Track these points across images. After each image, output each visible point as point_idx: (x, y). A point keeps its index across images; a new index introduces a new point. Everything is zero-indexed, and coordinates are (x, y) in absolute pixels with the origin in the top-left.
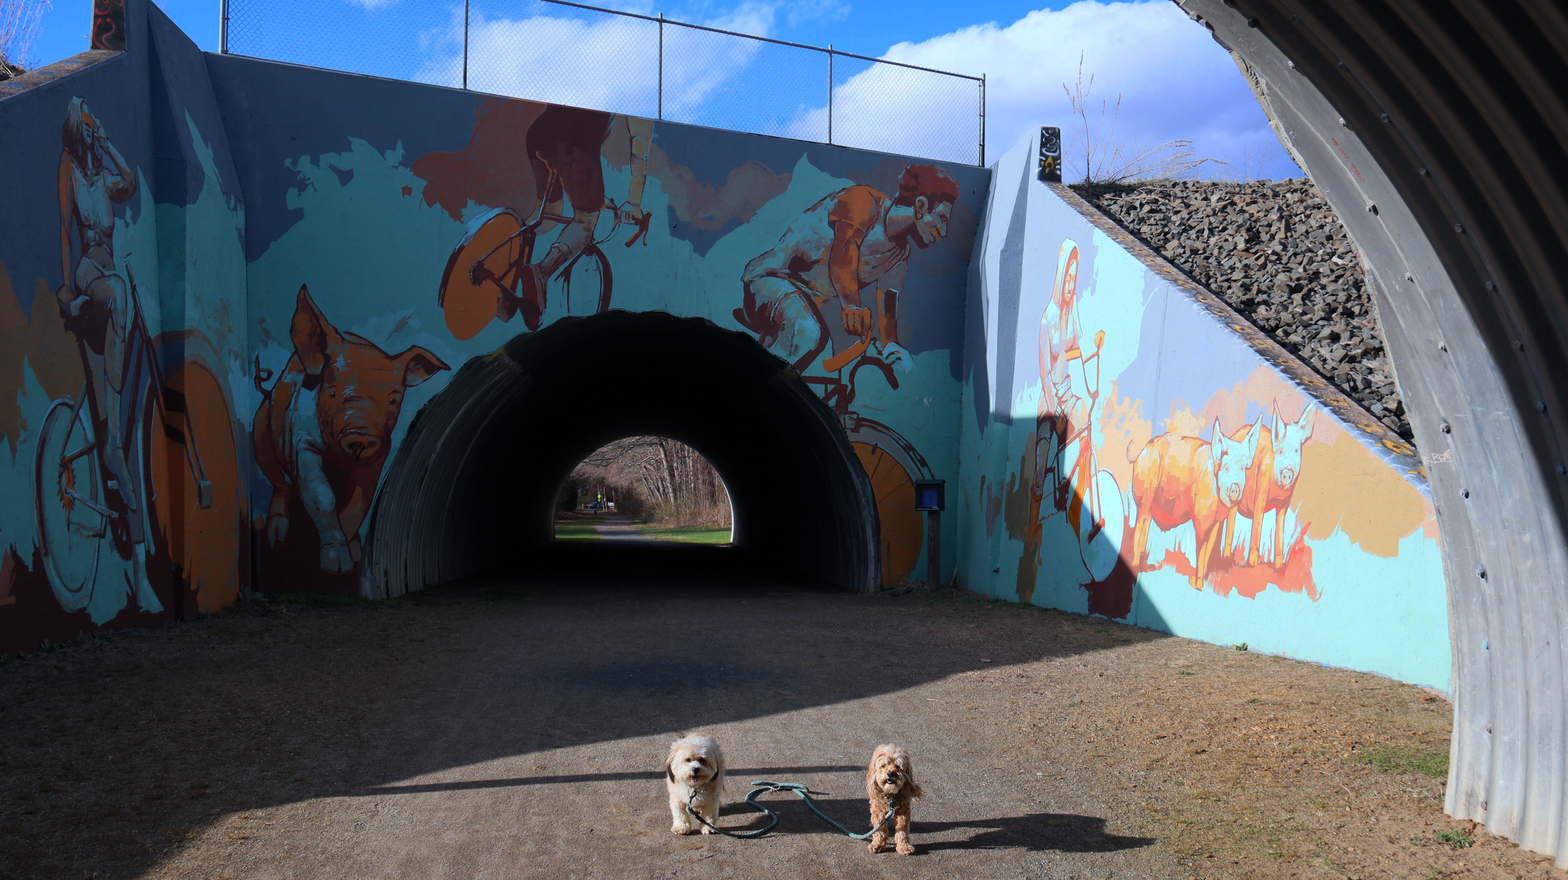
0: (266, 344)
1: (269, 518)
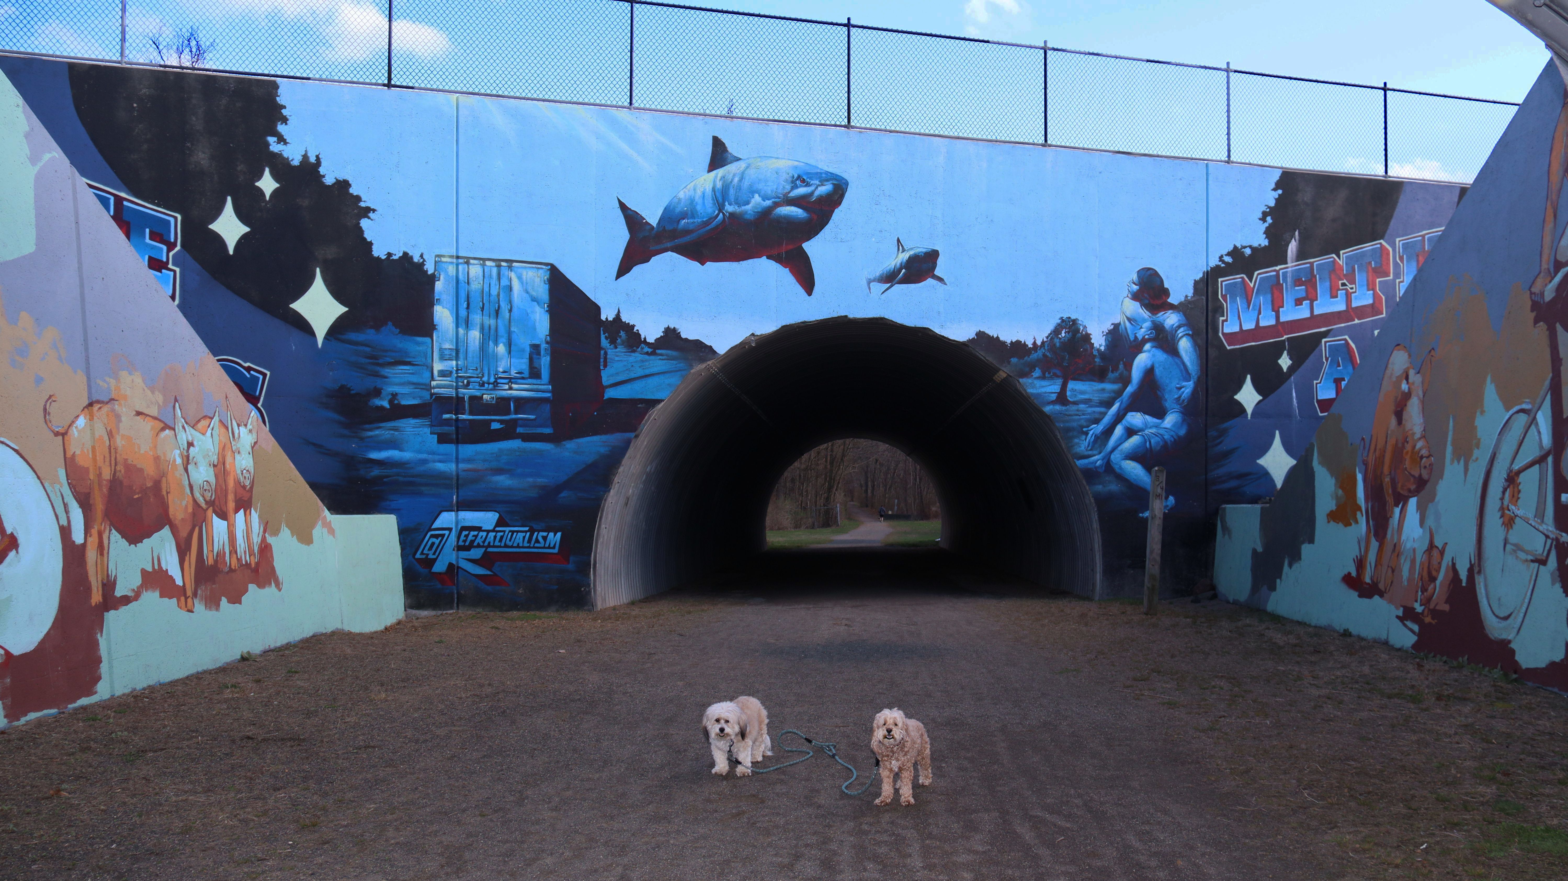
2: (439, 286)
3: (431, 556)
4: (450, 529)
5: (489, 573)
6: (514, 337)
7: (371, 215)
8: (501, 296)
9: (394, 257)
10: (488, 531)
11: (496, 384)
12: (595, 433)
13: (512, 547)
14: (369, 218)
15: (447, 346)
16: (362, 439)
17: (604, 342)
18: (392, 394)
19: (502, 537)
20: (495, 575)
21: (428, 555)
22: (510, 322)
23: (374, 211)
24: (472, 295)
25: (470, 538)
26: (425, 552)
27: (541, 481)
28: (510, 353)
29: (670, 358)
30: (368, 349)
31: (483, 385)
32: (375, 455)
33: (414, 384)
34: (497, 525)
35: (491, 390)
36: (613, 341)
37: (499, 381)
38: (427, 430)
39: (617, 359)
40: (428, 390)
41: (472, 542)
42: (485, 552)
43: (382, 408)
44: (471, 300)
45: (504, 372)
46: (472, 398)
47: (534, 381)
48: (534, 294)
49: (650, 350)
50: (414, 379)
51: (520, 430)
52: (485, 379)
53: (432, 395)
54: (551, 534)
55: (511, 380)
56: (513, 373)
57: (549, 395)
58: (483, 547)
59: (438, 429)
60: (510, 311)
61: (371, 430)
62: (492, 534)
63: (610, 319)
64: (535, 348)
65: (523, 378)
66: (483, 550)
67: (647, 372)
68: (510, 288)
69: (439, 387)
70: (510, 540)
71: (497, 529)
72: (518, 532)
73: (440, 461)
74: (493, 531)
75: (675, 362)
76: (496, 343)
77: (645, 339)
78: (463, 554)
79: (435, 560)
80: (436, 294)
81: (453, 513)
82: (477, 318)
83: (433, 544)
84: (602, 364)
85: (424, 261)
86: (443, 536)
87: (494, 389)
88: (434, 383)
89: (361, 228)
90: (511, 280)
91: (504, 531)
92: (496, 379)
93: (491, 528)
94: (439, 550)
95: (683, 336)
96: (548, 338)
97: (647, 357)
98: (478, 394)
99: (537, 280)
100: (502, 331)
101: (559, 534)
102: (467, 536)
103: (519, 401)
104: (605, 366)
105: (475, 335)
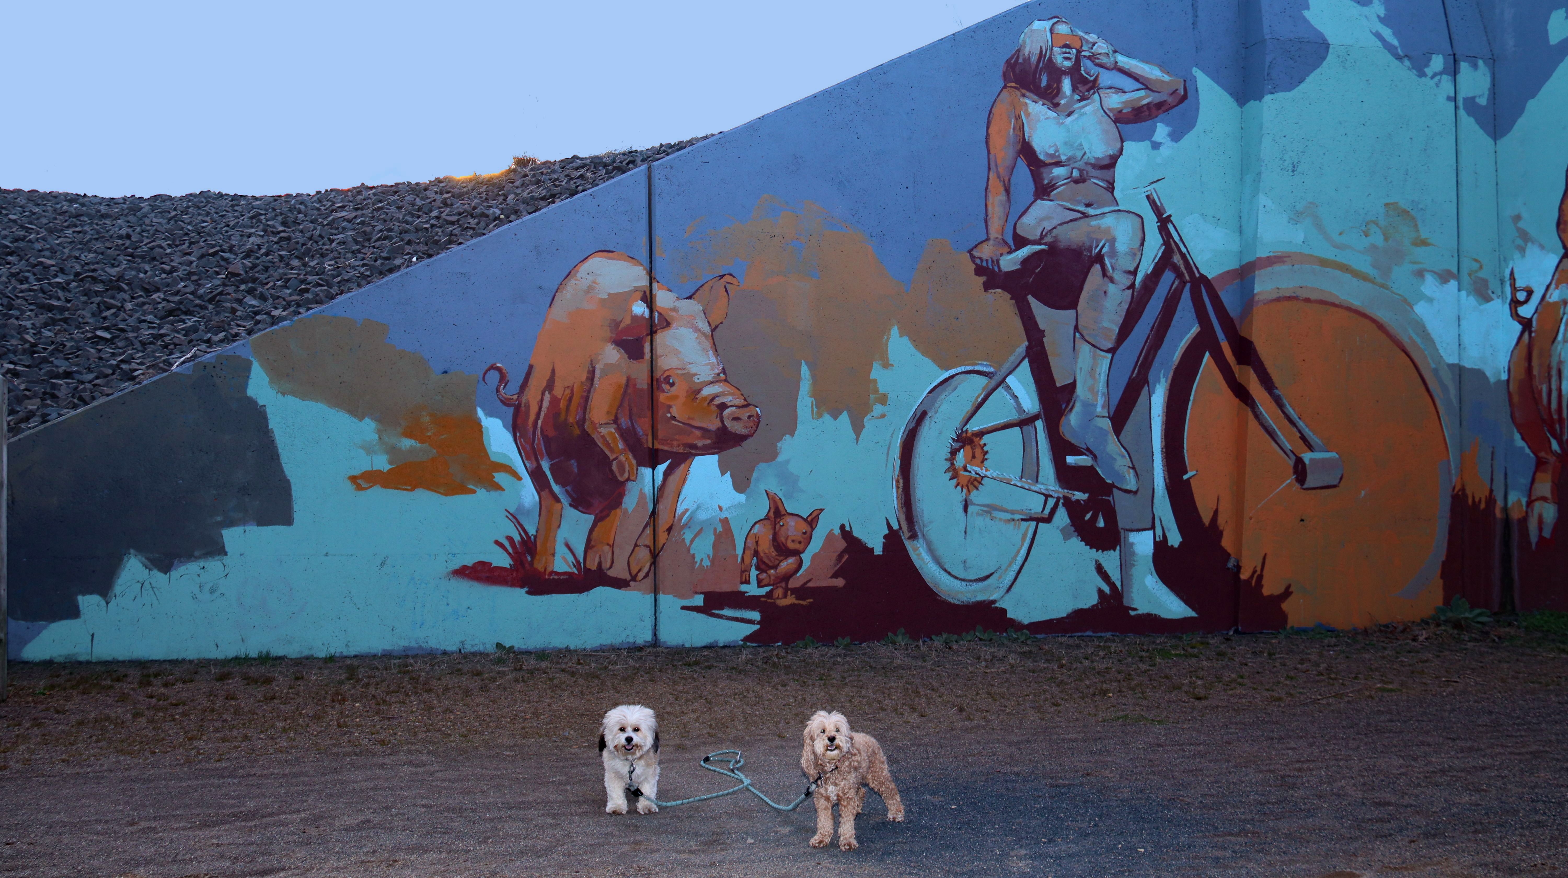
0: (1522, 250)
1: (1530, 503)
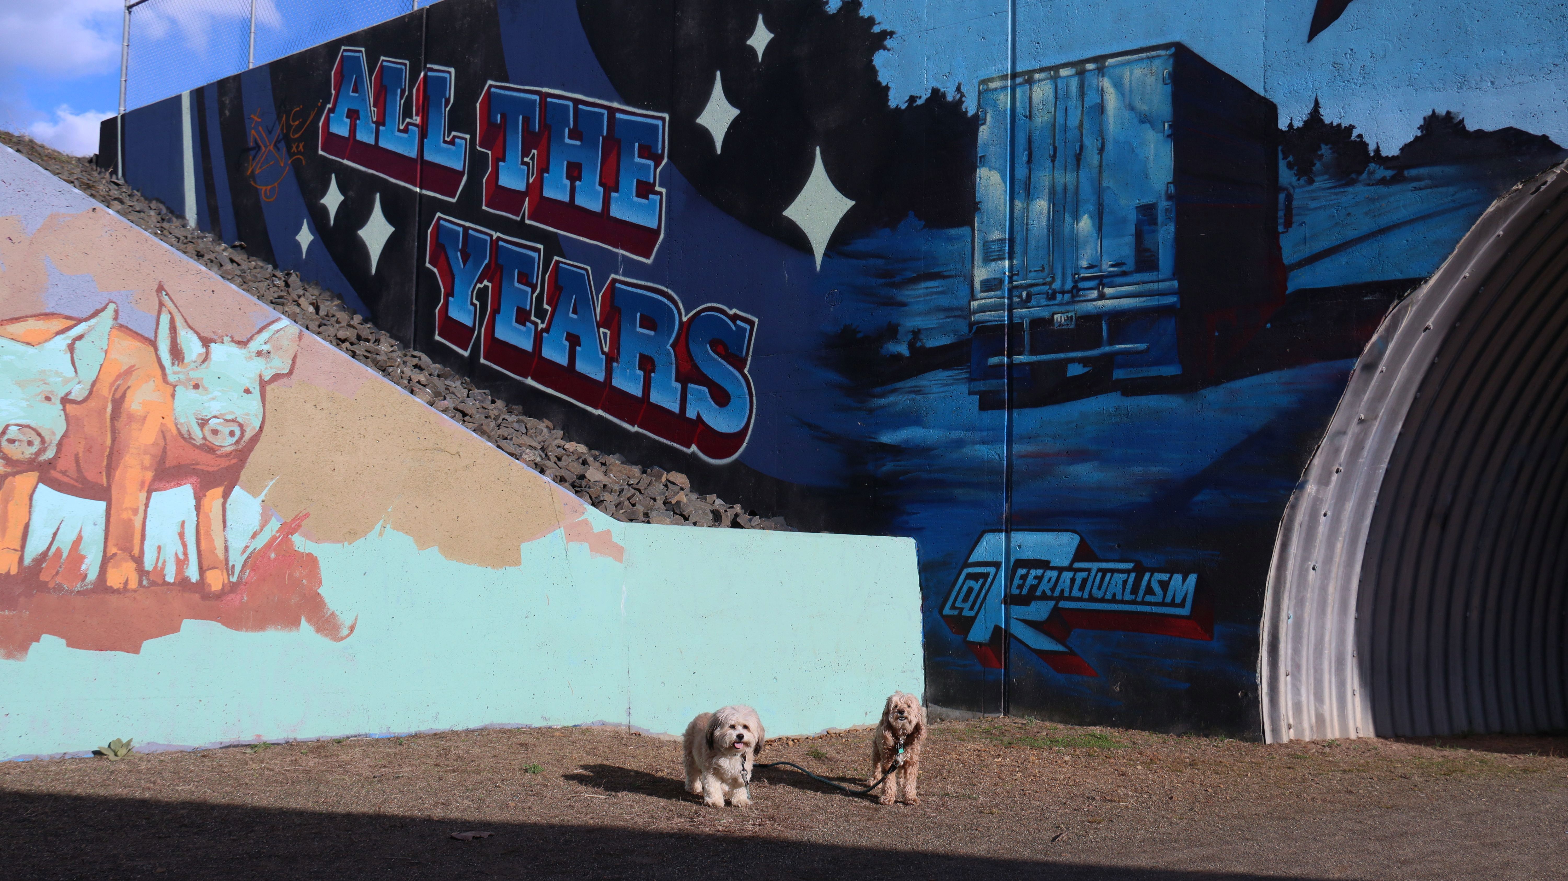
2: (984, 132)
3: (967, 613)
4: (997, 565)
5: (1060, 648)
6: (1107, 198)
7: (888, 43)
8: (1086, 126)
9: (919, 102)
10: (1061, 570)
11: (1075, 291)
12: (1267, 369)
13: (1103, 600)
14: (885, 48)
15: (995, 235)
16: (871, 411)
17: (1286, 175)
18: (913, 332)
19: (1084, 581)
20: (1072, 652)
21: (961, 609)
22: (1100, 172)
23: (891, 34)
24: (1036, 136)
25: (1030, 581)
26: (958, 604)
27: (1155, 470)
28: (1100, 229)
29: (1437, 183)
30: (880, 262)
31: (1052, 296)
32: (888, 438)
33: (945, 310)
34: (1078, 556)
35: (1068, 303)
36: (1305, 171)
37: (1081, 285)
38: (964, 388)
39: (1313, 204)
40: (965, 318)
41: (1034, 588)
42: (1056, 609)
43: (898, 357)
44: (1035, 145)
45: (1090, 267)
46: (1037, 323)
47: (1146, 276)
48: (1143, 107)
49: (1389, 173)
50: (944, 301)
51: (1119, 374)
52: (1057, 285)
53: (971, 325)
54: (1177, 578)
55: (1102, 281)
56: (1106, 267)
57: (1173, 299)
58: (1051, 598)
59: (981, 386)
60: (1101, 150)
61: (883, 395)
62: (1067, 576)
63: (1298, 124)
64: (1147, 212)
65: (1124, 274)
66: (1051, 604)
67: (1384, 221)
68: (1101, 108)
69: (982, 309)
70: (1099, 588)
71: (1077, 565)
72: (1113, 571)
73: (983, 442)
74: (1069, 568)
75: (1451, 189)
76: (1076, 218)
77: (1377, 150)
78: (1018, 611)
79: (972, 620)
80: (979, 149)
81: (1003, 535)
82: (1043, 178)
83: (970, 590)
84: (1281, 221)
85: (963, 95)
86: (985, 576)
87: (1072, 302)
88: (975, 304)
89: (874, 67)
90: (1102, 92)
91: (1089, 570)
92: (1076, 282)
93: (1065, 563)
94: (978, 600)
95: (1471, 126)
96: (1172, 189)
97: (1383, 190)
98: (1044, 313)
99: (1151, 80)
100: (1086, 190)
101: (1192, 578)
102: (1024, 578)
103: (1115, 316)
104: (1288, 224)
105: (1041, 206)
